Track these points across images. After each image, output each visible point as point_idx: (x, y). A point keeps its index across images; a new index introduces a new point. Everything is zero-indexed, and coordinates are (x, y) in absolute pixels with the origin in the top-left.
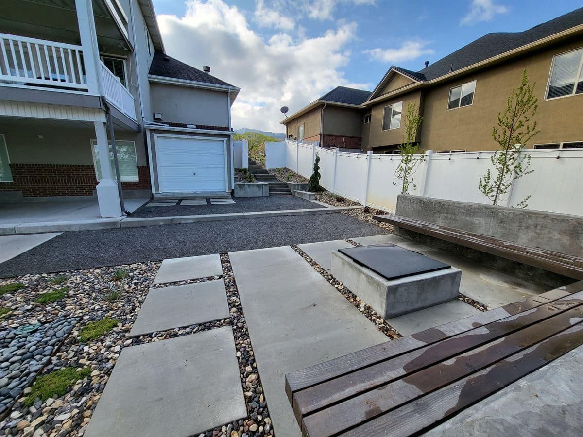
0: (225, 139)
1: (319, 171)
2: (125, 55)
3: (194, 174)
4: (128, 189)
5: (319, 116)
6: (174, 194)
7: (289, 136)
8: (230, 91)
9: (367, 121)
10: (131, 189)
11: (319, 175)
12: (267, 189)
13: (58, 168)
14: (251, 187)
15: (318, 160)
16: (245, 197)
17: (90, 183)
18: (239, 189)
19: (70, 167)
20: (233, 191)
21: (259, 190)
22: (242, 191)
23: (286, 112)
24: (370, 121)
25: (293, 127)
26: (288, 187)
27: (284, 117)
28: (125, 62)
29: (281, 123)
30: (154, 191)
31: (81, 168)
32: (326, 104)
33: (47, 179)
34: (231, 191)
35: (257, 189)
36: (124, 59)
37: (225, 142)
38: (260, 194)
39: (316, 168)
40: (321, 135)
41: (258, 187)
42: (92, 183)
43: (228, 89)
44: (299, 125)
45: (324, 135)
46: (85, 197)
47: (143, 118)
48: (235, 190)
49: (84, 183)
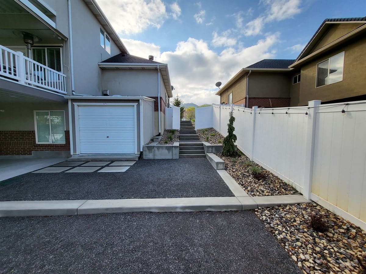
0: (135, 104)
1: (234, 133)
2: (61, 43)
3: (108, 137)
4: (57, 150)
5: (244, 83)
6: (88, 155)
7: (222, 103)
8: (158, 67)
9: (295, 82)
10: (59, 150)
11: (235, 138)
12: (177, 151)
13: (11, 134)
14: (160, 149)
15: (232, 120)
16: (154, 160)
17: (30, 145)
18: (148, 151)
19: (19, 132)
20: (141, 153)
21: (169, 153)
22: (151, 154)
23: (219, 86)
24: (299, 80)
25: (225, 96)
26: (203, 148)
27: (218, 89)
28: (61, 49)
29: (216, 94)
30: (72, 153)
31: (24, 133)
32: (250, 71)
33: (3, 142)
34: (139, 153)
35: (167, 151)
36: (60, 46)
37: (135, 107)
38: (169, 157)
39: (231, 129)
40: (246, 98)
41: (168, 150)
42: (32, 145)
43: (157, 66)
44: (229, 93)
45: (249, 98)
46: (26, 156)
47: (73, 91)
48: (144, 152)
49: (27, 145)
